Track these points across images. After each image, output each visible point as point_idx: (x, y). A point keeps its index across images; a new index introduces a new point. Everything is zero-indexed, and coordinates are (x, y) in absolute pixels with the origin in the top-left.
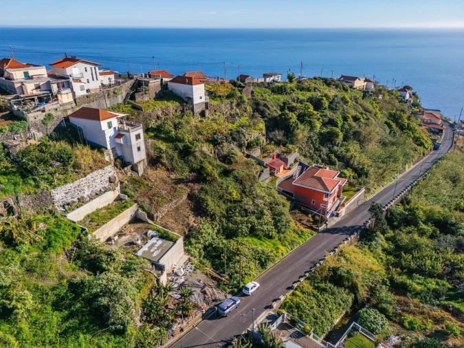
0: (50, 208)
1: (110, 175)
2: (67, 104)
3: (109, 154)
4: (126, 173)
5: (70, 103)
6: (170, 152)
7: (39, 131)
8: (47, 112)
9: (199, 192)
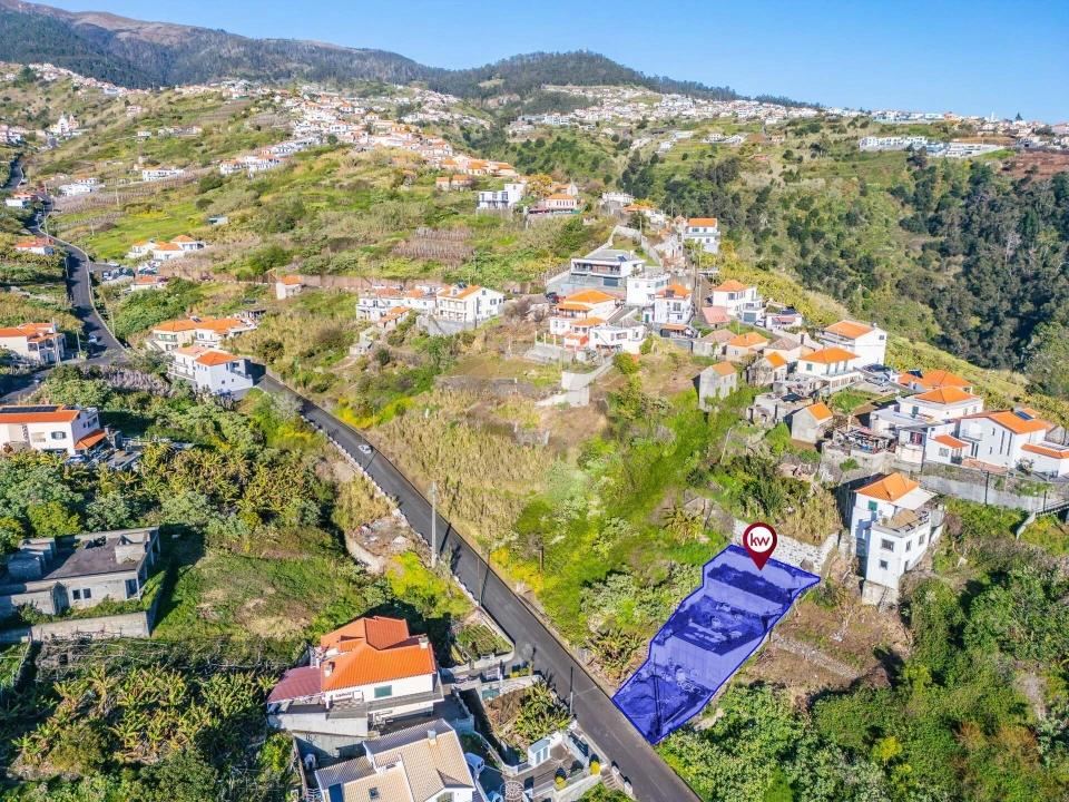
0: (728, 535)
1: (809, 559)
2: (905, 463)
3: (847, 541)
4: (846, 580)
5: (913, 465)
6: (935, 613)
7: (831, 473)
8: (852, 457)
9: (867, 690)
